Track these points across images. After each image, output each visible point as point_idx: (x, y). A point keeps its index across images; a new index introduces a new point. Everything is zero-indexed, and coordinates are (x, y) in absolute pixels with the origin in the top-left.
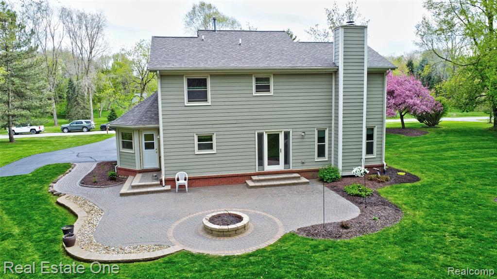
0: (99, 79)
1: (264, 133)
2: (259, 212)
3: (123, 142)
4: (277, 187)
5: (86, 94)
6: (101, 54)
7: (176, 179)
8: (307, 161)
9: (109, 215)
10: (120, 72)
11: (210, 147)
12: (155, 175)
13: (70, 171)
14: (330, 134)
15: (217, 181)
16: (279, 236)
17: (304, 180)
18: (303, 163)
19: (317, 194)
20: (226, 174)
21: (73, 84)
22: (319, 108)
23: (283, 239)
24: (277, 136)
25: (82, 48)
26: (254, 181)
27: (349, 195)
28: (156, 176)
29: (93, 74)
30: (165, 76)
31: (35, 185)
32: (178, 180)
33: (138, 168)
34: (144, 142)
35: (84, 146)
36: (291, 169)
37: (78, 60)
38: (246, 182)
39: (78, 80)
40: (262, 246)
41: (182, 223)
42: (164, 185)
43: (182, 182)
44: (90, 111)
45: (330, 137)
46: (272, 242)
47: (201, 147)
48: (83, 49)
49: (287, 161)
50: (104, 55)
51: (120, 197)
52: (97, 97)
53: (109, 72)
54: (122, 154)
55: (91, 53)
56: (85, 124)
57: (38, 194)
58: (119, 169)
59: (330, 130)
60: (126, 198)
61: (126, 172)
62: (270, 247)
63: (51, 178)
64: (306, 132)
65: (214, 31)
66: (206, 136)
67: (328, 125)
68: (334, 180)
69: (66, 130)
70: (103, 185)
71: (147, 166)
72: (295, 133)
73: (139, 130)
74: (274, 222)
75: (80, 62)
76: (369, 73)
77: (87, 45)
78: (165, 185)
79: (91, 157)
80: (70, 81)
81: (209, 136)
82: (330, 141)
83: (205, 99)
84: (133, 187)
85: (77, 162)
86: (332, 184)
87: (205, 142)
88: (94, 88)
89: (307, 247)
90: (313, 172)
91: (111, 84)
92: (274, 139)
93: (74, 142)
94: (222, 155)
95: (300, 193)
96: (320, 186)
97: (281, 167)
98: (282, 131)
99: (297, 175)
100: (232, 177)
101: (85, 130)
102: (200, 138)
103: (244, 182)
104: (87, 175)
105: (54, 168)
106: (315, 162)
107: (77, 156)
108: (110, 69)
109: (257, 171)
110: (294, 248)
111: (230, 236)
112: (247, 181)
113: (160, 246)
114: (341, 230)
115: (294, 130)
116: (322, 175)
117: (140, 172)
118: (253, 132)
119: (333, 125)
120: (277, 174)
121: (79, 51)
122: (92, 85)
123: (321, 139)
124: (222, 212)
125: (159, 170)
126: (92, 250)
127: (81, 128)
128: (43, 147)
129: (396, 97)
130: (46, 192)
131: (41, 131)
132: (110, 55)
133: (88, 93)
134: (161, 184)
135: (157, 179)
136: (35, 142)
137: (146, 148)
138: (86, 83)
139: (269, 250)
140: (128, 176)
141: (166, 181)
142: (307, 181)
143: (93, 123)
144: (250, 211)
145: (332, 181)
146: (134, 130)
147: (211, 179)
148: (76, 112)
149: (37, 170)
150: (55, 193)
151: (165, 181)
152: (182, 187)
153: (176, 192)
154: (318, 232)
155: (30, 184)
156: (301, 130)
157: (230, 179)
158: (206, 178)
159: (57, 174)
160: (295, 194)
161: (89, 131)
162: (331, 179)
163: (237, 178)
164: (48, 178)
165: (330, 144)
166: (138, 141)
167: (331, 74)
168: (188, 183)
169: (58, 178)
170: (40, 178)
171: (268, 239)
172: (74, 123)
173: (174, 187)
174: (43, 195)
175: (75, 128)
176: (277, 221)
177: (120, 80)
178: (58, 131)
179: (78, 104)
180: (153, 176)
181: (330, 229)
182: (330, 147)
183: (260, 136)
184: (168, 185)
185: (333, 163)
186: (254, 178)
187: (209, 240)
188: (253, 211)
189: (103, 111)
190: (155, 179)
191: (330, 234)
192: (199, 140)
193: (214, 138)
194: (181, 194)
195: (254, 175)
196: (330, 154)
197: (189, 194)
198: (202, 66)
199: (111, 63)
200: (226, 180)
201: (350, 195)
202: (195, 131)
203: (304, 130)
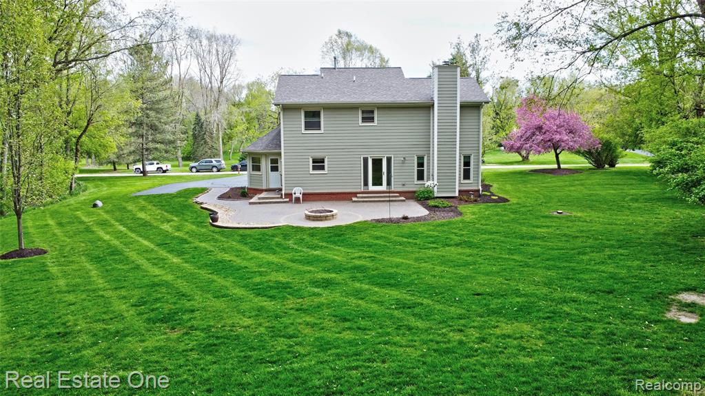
0: (231, 113)
1: (369, 157)
3: (254, 166)
5: (214, 130)
6: (233, 83)
7: (293, 192)
8: (407, 183)
10: (254, 104)
11: (322, 168)
13: (208, 192)
14: (428, 160)
15: (328, 196)
16: (356, 221)
17: (401, 198)
18: (404, 185)
20: (335, 191)
21: (200, 120)
22: (418, 137)
24: (381, 160)
25: (211, 76)
26: (358, 197)
29: (224, 107)
30: (287, 109)
31: (181, 199)
32: (295, 194)
33: (264, 188)
34: (270, 165)
36: (393, 190)
37: (206, 90)
38: (352, 199)
39: (206, 114)
40: (341, 224)
41: (292, 216)
42: (283, 198)
43: (298, 195)
44: (219, 151)
45: (428, 163)
46: (349, 223)
47: (315, 168)
48: (213, 78)
49: (389, 183)
50: (236, 84)
51: (249, 205)
52: (227, 134)
53: (242, 104)
54: (251, 175)
55: (221, 82)
56: (215, 163)
57: (185, 203)
58: (249, 189)
59: (428, 157)
60: (254, 205)
61: (255, 191)
63: (193, 195)
64: (406, 158)
65: (334, 68)
66: (319, 159)
67: (426, 152)
68: (427, 199)
69: (194, 170)
70: (236, 199)
71: (272, 186)
72: (396, 159)
73: (266, 155)
74: (358, 217)
75: (209, 93)
76: (462, 107)
77: (217, 72)
78: (285, 198)
79: (224, 185)
80: (197, 115)
81: (321, 159)
82: (428, 166)
83: (318, 127)
84: (259, 199)
85: (212, 188)
86: (425, 202)
87: (319, 164)
88: (225, 124)
90: (411, 193)
91: (244, 120)
92: (377, 163)
94: (332, 175)
97: (384, 188)
98: (384, 157)
99: (398, 195)
100: (340, 194)
101: (215, 169)
102: (314, 160)
103: (350, 197)
104: (222, 194)
106: (414, 185)
107: (212, 184)
108: (242, 101)
109: (362, 190)
110: (362, 225)
112: (352, 197)
115: (396, 156)
116: (417, 195)
117: (266, 190)
118: (359, 156)
119: (431, 152)
120: (379, 193)
121: (208, 80)
122: (223, 121)
123: (421, 165)
124: (321, 209)
125: (281, 190)
126: (230, 224)
127: (211, 168)
129: (545, 133)
130: (191, 202)
131: (168, 170)
132: (244, 84)
133: (218, 130)
134: (281, 197)
137: (272, 171)
138: (216, 119)
140: (256, 194)
141: (285, 194)
142: (404, 199)
143: (223, 162)
146: (262, 154)
148: (203, 152)
149: (180, 191)
150: (198, 203)
152: (297, 200)
153: (292, 203)
154: (384, 220)
155: (177, 198)
156: (401, 156)
157: (339, 196)
158: (319, 194)
159: (198, 194)
160: (387, 206)
161: (219, 171)
162: (425, 198)
163: (345, 195)
164: (190, 195)
165: (428, 169)
166: (265, 164)
167: (428, 107)
168: (303, 197)
170: (184, 195)
172: (202, 163)
173: (291, 200)
174: (189, 204)
175: (204, 168)
177: (254, 114)
178: (186, 171)
179: (205, 142)
180: (276, 193)
181: (394, 219)
182: (428, 172)
183: (366, 160)
184: (287, 198)
186: (359, 195)
187: (307, 221)
189: (234, 153)
190: (278, 194)
191: (392, 221)
192: (313, 162)
193: (326, 160)
194: (296, 204)
195: (360, 193)
196: (428, 178)
197: (302, 204)
198: (317, 100)
199: (245, 93)
200: (335, 196)
201: (430, 206)
202: (310, 154)
203: (404, 156)
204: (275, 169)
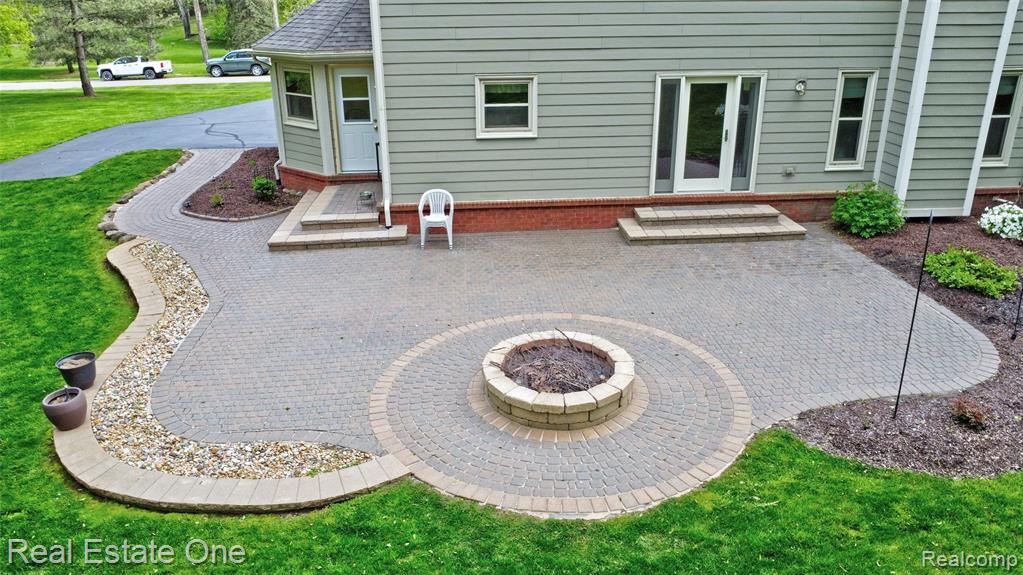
1: (683, 80)
2: (660, 333)
3: (290, 99)
4: (710, 245)
7: (421, 209)
8: (800, 168)
9: (221, 314)
11: (521, 118)
12: (366, 193)
13: (172, 171)
14: (881, 90)
15: (538, 216)
16: (736, 444)
17: (789, 226)
18: (789, 175)
19: (837, 276)
20: (566, 199)
23: (755, 460)
24: (720, 89)
26: (642, 223)
27: (940, 285)
28: (370, 196)
31: (76, 207)
32: (427, 211)
33: (327, 171)
34: (341, 99)
35: (236, 106)
36: (752, 190)
38: (618, 225)
40: (683, 485)
41: (423, 359)
42: (388, 223)
43: (438, 218)
45: (880, 100)
46: (716, 468)
47: (493, 118)
51: (268, 255)
54: (288, 130)
57: (73, 233)
58: (283, 171)
59: (884, 79)
60: (284, 258)
61: (300, 180)
62: (710, 495)
63: (121, 189)
64: (808, 82)
66: (510, 86)
67: (879, 62)
68: (880, 232)
69: (216, 72)
70: (235, 216)
71: (351, 167)
72: (775, 85)
73: (327, 65)
74: (715, 378)
78: (393, 223)
79: (236, 136)
81: (517, 86)
82: (878, 110)
84: (307, 226)
85: (198, 148)
86: (880, 244)
87: (507, 103)
89: (845, 504)
90: (815, 203)
92: (708, 97)
93: (218, 98)
94: (554, 143)
95: (784, 270)
96: (841, 250)
97: (721, 183)
98: (735, 77)
99: (768, 210)
100: (579, 207)
101: (256, 70)
102: (493, 91)
103: (612, 222)
104: (208, 184)
105: (138, 162)
106: (829, 174)
107: (207, 131)
109: (652, 193)
110: (799, 504)
111: (569, 428)
112: (622, 222)
113: (338, 454)
114: (959, 435)
115: (774, 74)
116: (846, 216)
117: (333, 181)
118: (648, 76)
119: (895, 63)
120: (709, 203)
123: (852, 105)
124: (546, 335)
126: (126, 451)
127: (248, 67)
128: (149, 108)
130: (90, 229)
131: (165, 72)
134: (381, 220)
135: (371, 206)
136: (138, 97)
137: (347, 117)
139: (708, 507)
140: (304, 191)
141: (394, 212)
142: (797, 228)
144: (634, 325)
145: (878, 235)
146: (312, 64)
147: (519, 212)
150: (109, 233)
151: (391, 212)
152: (436, 231)
153: (420, 247)
154: (877, 435)
155: (67, 202)
156: (795, 73)
157: (574, 213)
158: (507, 209)
159: (140, 179)
160: (768, 272)
161: (265, 73)
162: (874, 227)
163: (594, 211)
164: (114, 187)
165: (877, 121)
166: (326, 96)
168: (455, 221)
169: (135, 189)
170: (96, 187)
171: (702, 455)
172: (234, 56)
173: (414, 229)
174: (81, 238)
175: (236, 67)
176: (724, 372)
178: (201, 74)
179: (249, 14)
180: (362, 198)
181: (918, 426)
182: (875, 131)
183: (670, 90)
184: (401, 223)
185: (876, 176)
186: (644, 213)
187: (497, 441)
188: (643, 328)
190: (368, 205)
191: (920, 447)
192: (490, 98)
193: (533, 91)
194: (434, 251)
195: (644, 204)
196: (872, 153)
197: (455, 254)
200: (562, 215)
201: (946, 286)
202: (480, 68)
203: (802, 74)
204: (358, 111)
